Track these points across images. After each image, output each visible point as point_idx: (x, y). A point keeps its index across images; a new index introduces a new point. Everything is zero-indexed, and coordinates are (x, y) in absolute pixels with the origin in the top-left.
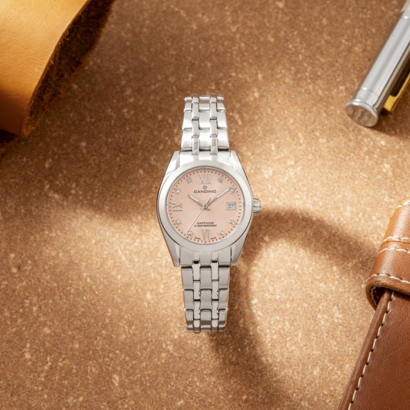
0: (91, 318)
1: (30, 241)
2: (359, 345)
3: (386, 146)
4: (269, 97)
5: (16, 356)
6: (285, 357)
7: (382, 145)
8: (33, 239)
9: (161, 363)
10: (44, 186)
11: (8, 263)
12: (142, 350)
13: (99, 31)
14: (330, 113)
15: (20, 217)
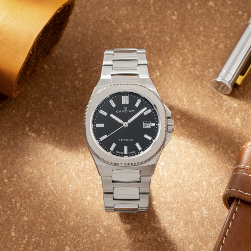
0: (53, 211)
1: (16, 162)
2: (218, 231)
3: (237, 107)
4: (166, 76)
5: (6, 234)
6: (172, 237)
7: (235, 106)
8: (18, 161)
9: (96, 240)
10: (25, 128)
11: (2, 176)
12: (84, 232)
13: (61, 32)
14: (203, 86)
15: (10, 148)
